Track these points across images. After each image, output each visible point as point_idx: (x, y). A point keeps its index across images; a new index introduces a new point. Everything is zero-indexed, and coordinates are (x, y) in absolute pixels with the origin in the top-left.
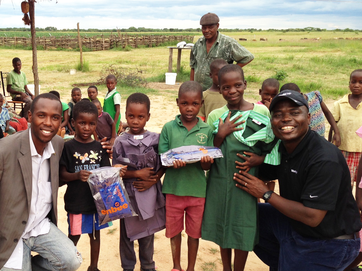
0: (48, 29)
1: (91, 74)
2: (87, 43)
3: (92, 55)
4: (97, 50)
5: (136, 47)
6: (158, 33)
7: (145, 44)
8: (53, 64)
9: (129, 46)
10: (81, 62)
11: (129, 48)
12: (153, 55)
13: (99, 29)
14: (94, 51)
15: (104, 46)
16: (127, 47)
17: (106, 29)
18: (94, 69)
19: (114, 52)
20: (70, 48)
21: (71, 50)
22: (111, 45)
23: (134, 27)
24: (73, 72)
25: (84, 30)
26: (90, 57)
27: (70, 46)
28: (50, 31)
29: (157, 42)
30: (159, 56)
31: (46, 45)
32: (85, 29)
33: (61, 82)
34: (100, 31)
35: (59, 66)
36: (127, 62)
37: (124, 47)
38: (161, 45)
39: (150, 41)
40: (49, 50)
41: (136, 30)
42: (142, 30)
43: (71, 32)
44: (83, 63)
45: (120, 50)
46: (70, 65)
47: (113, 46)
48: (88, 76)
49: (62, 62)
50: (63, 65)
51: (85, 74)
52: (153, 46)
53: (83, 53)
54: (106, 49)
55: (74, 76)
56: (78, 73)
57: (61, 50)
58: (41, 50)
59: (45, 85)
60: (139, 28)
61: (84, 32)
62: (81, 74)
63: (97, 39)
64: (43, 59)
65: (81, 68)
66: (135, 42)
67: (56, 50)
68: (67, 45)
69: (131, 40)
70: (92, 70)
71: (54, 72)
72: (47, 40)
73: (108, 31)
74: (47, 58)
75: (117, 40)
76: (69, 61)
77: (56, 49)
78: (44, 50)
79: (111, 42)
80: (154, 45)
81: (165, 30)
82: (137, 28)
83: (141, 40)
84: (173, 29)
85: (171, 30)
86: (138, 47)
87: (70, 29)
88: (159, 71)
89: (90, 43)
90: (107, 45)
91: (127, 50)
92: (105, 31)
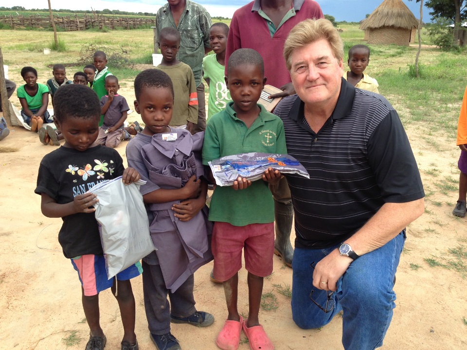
0: (15, 8)
1: (68, 54)
2: (60, 22)
3: (66, 35)
4: (71, 31)
5: (113, 28)
6: (133, 16)
7: (122, 26)
8: (23, 43)
9: (106, 27)
10: (56, 41)
11: (106, 29)
12: (133, 36)
13: (71, 10)
14: (69, 31)
15: (79, 26)
16: (104, 28)
17: (79, 10)
18: (71, 49)
19: (91, 33)
20: (41, 28)
21: (42, 30)
22: (86, 26)
23: (108, 10)
24: (47, 52)
25: (55, 11)
26: (65, 37)
27: (41, 26)
28: (18, 10)
29: (134, 24)
30: (138, 38)
31: (13, 24)
32: (56, 9)
33: (33, 62)
34: (73, 12)
35: (30, 45)
36: (107, 43)
37: (101, 28)
38: (138, 28)
39: (127, 23)
40: (17, 29)
41: (110, 12)
42: (117, 12)
43: (41, 12)
44: (58, 42)
45: (97, 31)
46: (43, 44)
47: (89, 26)
48: (65, 56)
49: (33, 42)
50: (35, 44)
51: (61, 54)
52: (130, 29)
53: (57, 33)
54: (81, 29)
55: (49, 56)
56: (53, 52)
57: (31, 29)
58: (8, 29)
59: (14, 66)
60: (113, 11)
61: (56, 13)
62: (56, 54)
63: (71, 19)
64: (11, 38)
65: (56, 47)
66: (112, 24)
67: (26, 30)
68: (38, 24)
69: (107, 22)
70: (69, 50)
71: (24, 52)
72: (14, 19)
73: (81, 12)
74: (15, 37)
75: (93, 20)
76: (41, 40)
77: (25, 28)
78: (11, 29)
79: (87, 23)
80: (132, 27)
81: (140, 14)
82: (111, 10)
83: (118, 21)
84: (148, 13)
85: (146, 14)
86: (115, 29)
87: (40, 9)
88: (143, 52)
89: (63, 23)
90: (82, 26)
91: (105, 32)
92: (78, 12)
